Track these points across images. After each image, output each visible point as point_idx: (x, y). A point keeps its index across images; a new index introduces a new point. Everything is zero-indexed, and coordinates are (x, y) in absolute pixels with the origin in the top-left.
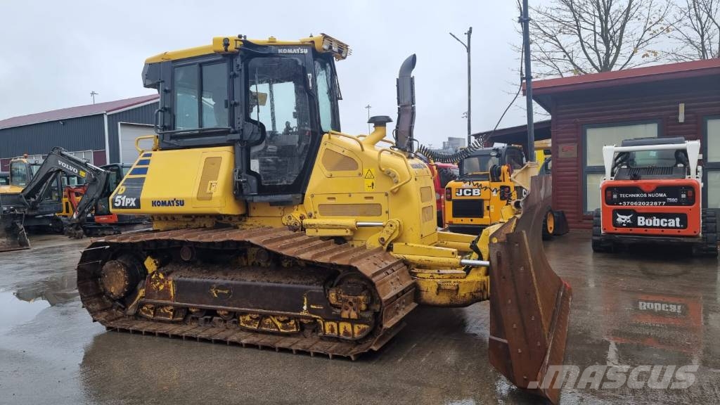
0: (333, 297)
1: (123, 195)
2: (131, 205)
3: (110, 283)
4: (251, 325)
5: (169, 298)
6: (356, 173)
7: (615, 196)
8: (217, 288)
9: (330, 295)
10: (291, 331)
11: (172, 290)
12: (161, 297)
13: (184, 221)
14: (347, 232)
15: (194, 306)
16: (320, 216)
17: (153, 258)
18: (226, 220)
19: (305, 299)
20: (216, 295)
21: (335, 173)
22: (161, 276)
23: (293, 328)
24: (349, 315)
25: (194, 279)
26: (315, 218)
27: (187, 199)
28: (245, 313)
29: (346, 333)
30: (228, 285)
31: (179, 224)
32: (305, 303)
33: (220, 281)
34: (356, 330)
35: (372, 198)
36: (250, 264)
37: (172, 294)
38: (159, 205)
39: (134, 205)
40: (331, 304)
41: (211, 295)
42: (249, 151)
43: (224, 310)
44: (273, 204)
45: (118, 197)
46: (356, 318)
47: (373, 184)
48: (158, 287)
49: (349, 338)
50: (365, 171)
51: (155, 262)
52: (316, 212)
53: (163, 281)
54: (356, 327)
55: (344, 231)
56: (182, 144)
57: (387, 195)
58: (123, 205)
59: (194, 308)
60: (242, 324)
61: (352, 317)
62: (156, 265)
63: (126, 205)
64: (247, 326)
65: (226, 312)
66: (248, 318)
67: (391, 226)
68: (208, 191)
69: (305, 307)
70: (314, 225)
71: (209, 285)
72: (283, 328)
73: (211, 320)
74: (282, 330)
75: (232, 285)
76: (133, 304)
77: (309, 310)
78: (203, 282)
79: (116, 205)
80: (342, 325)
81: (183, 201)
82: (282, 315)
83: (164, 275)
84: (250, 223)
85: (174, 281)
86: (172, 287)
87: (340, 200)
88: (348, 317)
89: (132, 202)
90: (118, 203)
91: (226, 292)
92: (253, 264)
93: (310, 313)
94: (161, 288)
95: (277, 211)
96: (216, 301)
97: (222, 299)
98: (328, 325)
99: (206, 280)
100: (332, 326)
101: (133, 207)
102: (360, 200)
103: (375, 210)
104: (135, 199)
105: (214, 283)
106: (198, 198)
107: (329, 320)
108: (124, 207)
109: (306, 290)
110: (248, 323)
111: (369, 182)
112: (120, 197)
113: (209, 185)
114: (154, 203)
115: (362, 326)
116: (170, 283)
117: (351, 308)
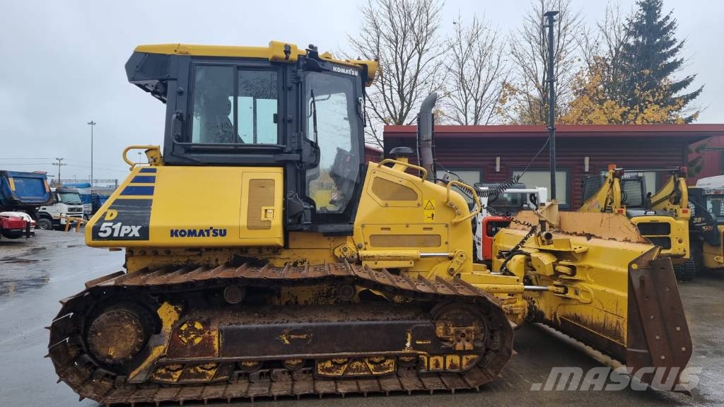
0: (441, 331)
1: (115, 222)
2: (131, 235)
3: (108, 342)
4: (333, 372)
5: (212, 353)
6: (415, 203)
7: (494, 229)
8: (291, 333)
9: (438, 328)
10: (386, 372)
11: (216, 342)
12: (197, 353)
13: (184, 256)
14: (411, 263)
15: (249, 359)
16: (371, 247)
17: (172, 303)
18: (252, 253)
19: (409, 335)
20: (287, 342)
21: (391, 203)
22: (198, 326)
23: (388, 369)
24: (464, 346)
25: (254, 326)
26: (365, 249)
27: (232, 228)
28: (325, 359)
29: (453, 366)
30: (305, 328)
31: (174, 260)
32: (409, 339)
33: (293, 324)
34: (464, 361)
35: (431, 229)
36: (283, 303)
37: (216, 347)
38: (183, 236)
39: (137, 235)
40: (438, 337)
41: (281, 342)
42: (305, 174)
43: (298, 358)
44: (328, 235)
45: (105, 224)
46: (472, 348)
47: (433, 215)
48: (191, 341)
49: (456, 370)
50: (425, 202)
51: (176, 309)
52: (366, 243)
53: (201, 332)
54: (464, 357)
55: (409, 262)
56: (205, 161)
57: (447, 226)
58: (116, 235)
59: (250, 361)
60: (320, 372)
61: (466, 349)
62: (178, 312)
63: (122, 235)
64: (328, 374)
65: (300, 361)
66: (329, 364)
67: (462, 256)
68: (263, 218)
69: (408, 344)
70: (373, 257)
71: (279, 331)
72: (376, 370)
73: (269, 374)
74: (374, 373)
75: (311, 327)
76: (142, 367)
77: (414, 346)
78: (269, 328)
79: (101, 235)
80: (449, 358)
81: (225, 231)
82: (377, 356)
83: (203, 324)
84: (286, 256)
85: (220, 331)
86: (216, 339)
87: (395, 231)
88: (462, 349)
89: (135, 231)
90: (105, 232)
91: (304, 337)
92: (287, 303)
93: (414, 349)
94: (198, 341)
95: (326, 243)
96: (286, 349)
97: (296, 346)
98: (432, 360)
99: (272, 325)
100: (437, 360)
101: (134, 238)
102: (418, 230)
103: (435, 240)
104: (139, 227)
105: (286, 328)
106: (249, 228)
107: (433, 355)
108: (119, 238)
109: (411, 325)
110: (329, 370)
111: (429, 213)
112: (111, 224)
113: (263, 212)
114: (174, 233)
115: (471, 357)
116: (214, 333)
117: (463, 339)
